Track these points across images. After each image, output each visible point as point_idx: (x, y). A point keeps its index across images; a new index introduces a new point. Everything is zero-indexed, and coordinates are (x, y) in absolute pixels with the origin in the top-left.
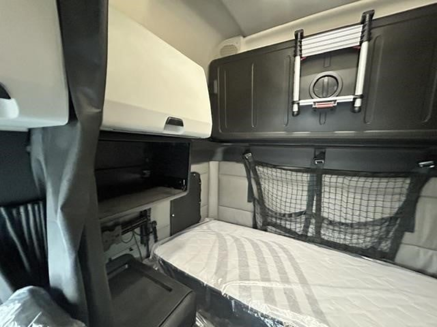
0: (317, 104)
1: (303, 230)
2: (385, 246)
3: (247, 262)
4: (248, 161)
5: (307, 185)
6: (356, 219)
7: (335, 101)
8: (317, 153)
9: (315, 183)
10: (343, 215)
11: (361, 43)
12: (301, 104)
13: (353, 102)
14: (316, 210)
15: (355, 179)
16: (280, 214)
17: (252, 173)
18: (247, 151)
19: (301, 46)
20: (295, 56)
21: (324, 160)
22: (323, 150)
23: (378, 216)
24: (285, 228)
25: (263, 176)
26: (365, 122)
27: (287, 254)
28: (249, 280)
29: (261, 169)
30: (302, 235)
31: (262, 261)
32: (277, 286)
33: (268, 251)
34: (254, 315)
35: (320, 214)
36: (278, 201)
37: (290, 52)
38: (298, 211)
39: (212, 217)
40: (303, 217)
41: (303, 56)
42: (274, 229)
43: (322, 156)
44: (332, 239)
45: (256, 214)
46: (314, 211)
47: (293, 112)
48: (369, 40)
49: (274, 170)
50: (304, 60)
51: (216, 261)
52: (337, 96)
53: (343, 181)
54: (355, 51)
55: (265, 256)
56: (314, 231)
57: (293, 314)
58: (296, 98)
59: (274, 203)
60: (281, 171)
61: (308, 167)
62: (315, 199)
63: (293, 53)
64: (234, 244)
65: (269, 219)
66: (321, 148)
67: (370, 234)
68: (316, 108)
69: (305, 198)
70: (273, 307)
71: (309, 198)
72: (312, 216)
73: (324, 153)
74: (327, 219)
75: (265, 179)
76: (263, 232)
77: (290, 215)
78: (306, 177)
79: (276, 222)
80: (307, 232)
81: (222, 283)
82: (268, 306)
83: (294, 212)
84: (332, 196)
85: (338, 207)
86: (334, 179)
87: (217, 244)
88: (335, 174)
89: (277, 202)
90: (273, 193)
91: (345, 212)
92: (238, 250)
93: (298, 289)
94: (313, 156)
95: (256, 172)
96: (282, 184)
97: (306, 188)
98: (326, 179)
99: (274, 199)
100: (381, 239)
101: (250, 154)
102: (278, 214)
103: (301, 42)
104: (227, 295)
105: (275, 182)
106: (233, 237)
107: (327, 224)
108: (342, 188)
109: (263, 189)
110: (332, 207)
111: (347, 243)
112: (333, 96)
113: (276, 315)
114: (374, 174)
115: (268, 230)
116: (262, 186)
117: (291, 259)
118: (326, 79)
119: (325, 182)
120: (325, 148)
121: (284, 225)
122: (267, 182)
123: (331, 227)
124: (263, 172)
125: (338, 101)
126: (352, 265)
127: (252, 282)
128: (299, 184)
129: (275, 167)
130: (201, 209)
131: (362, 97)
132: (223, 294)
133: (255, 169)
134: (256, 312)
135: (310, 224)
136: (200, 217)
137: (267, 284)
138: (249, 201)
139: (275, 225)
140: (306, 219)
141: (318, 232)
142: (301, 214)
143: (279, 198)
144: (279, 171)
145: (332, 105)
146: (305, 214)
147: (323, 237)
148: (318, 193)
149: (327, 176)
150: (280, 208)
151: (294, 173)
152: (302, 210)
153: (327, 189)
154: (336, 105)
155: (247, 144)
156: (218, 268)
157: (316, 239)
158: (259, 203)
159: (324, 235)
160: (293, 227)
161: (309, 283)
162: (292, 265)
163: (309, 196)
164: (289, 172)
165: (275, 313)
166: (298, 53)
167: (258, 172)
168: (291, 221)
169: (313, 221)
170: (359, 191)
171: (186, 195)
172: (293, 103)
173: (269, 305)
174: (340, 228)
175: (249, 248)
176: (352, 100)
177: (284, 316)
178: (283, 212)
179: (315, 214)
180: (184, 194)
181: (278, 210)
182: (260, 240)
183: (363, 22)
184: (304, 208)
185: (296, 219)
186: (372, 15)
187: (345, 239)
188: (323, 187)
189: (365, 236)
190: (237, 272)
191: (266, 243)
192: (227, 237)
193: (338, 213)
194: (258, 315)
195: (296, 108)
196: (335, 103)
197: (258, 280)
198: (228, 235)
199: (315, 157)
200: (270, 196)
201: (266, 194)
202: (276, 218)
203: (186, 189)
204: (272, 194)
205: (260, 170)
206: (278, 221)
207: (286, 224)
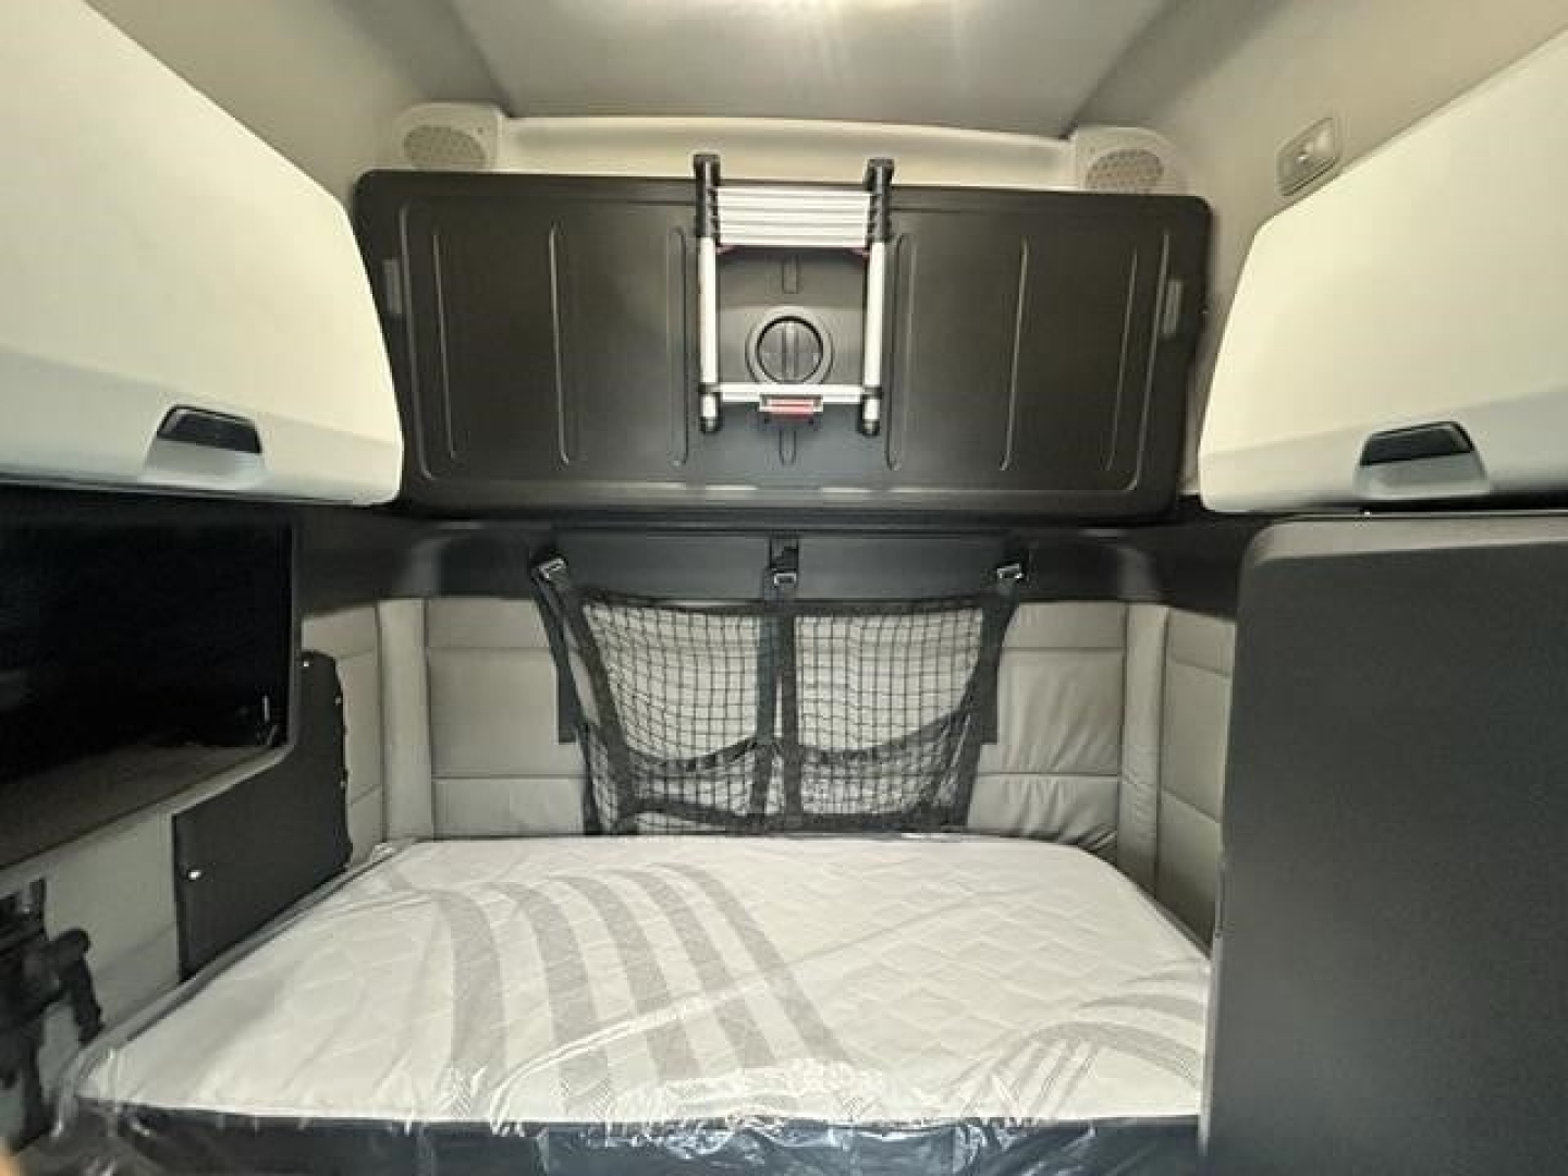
0: (770, 402)
1: (752, 799)
2: (945, 794)
3: (581, 967)
4: (553, 589)
5: (754, 653)
6: (883, 735)
7: (818, 398)
8: (777, 553)
9: (776, 645)
10: (854, 729)
11: (870, 241)
12: (725, 398)
13: (861, 408)
14: (785, 729)
15: (874, 622)
16: (678, 763)
17: (569, 636)
18: (549, 553)
19: (715, 209)
20: (699, 234)
21: (795, 570)
22: (793, 544)
23: (929, 718)
24: (697, 806)
25: (612, 640)
26: (890, 465)
27: (710, 894)
28: (597, 1028)
29: (602, 613)
30: (750, 816)
31: (632, 943)
32: (694, 1007)
33: (647, 901)
34: (628, 1145)
35: (796, 738)
36: (670, 720)
37: (684, 218)
38: (732, 741)
39: (409, 836)
40: (750, 758)
41: (723, 240)
42: (660, 819)
43: (789, 560)
44: (830, 809)
45: (595, 782)
46: (779, 734)
47: (703, 420)
48: (886, 239)
49: (650, 613)
50: (725, 254)
51: (450, 1008)
52: (822, 382)
53: (848, 630)
54: (857, 261)
55: (641, 923)
56: (782, 796)
57: (752, 1076)
58: (709, 375)
59: (658, 729)
60: (674, 617)
61: (755, 595)
62: (779, 694)
63: (693, 225)
64: (521, 916)
65: (642, 791)
66: (784, 537)
67: (913, 768)
68: (767, 414)
69: (751, 695)
70: (687, 1083)
71: (761, 695)
72: (773, 748)
73: (796, 551)
74: (816, 750)
75: (621, 650)
76: (626, 840)
77: (711, 761)
78: (749, 630)
79: (666, 795)
80: (762, 803)
81: (485, 1087)
82: (673, 1090)
83: (720, 746)
84: (824, 677)
85: (839, 711)
86: (825, 626)
87: (447, 941)
88: (827, 615)
89: (665, 725)
90: (650, 696)
91: (856, 721)
92: (539, 932)
93: (756, 991)
94: (766, 563)
95: (586, 625)
96: (680, 660)
97: (752, 665)
98: (806, 628)
99: (656, 716)
100: (937, 775)
101: (560, 561)
102: (672, 766)
103: (714, 195)
104: (513, 1124)
105: (656, 656)
106: (511, 890)
107: (817, 766)
108: (847, 652)
109: (614, 689)
110: (825, 711)
111: (867, 808)
112: (812, 383)
113: (699, 1107)
114: (914, 606)
115: (643, 827)
116: (612, 675)
117: (727, 904)
118: (790, 327)
119: (804, 641)
120: (797, 537)
121: (692, 799)
122: (627, 660)
123: (826, 771)
124: (612, 624)
125: (825, 400)
126: (881, 866)
127: (607, 1031)
128: (731, 654)
129: (652, 603)
130: (350, 812)
131: (879, 393)
132: (495, 1130)
133: (582, 617)
134: (634, 1130)
135: (769, 775)
136: (349, 847)
137: (662, 1018)
138: (564, 739)
139: (663, 806)
140: (758, 761)
141: (793, 796)
142: (740, 750)
143: (673, 709)
144: (666, 615)
145: (811, 409)
146: (754, 746)
147: (806, 807)
148: (788, 673)
149: (807, 620)
150: (678, 744)
151: (715, 621)
152: (744, 737)
153: (808, 659)
154: (820, 409)
155: (546, 526)
156: (464, 1033)
157: (788, 819)
158: (603, 739)
159: (811, 800)
160: (721, 799)
161: (785, 958)
162: (732, 922)
163: (761, 686)
164: (700, 619)
165: (696, 1100)
166: (709, 228)
167: (594, 627)
168: (713, 779)
169: (778, 763)
170: (885, 654)
171: (283, 763)
172: (702, 389)
173: (676, 1084)
174: (848, 768)
175: (581, 915)
176: (856, 400)
177: (727, 1095)
178: (687, 754)
179: (783, 741)
180: (275, 759)
181: (672, 749)
182: (617, 872)
183: (869, 185)
184: (751, 728)
185: (727, 769)
186: (889, 174)
187: (861, 799)
188: (798, 656)
189: (906, 776)
190: (544, 1017)
191: (636, 876)
192: (485, 900)
193: (839, 727)
194: (641, 1137)
195: (709, 409)
196: (817, 405)
197: (629, 1016)
198: (492, 886)
199: (772, 565)
200: (642, 709)
201: (628, 701)
202: (665, 780)
203: (280, 740)
204: (646, 698)
205: (601, 618)
206: (674, 790)
207: (697, 793)
